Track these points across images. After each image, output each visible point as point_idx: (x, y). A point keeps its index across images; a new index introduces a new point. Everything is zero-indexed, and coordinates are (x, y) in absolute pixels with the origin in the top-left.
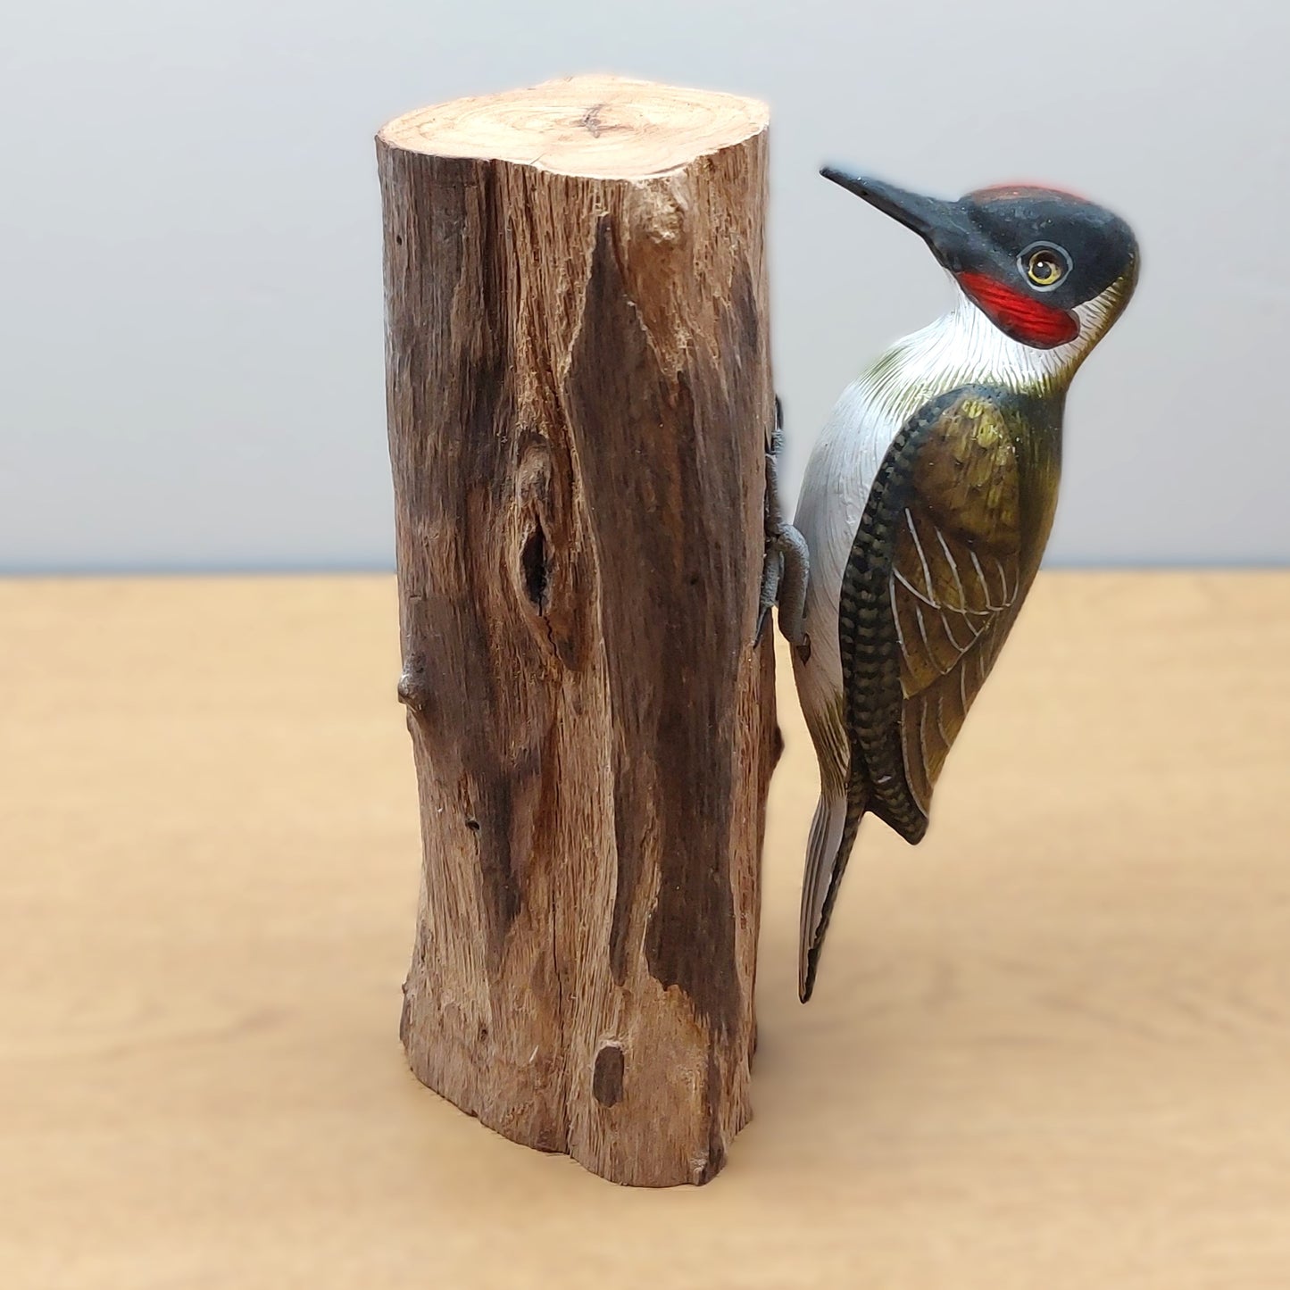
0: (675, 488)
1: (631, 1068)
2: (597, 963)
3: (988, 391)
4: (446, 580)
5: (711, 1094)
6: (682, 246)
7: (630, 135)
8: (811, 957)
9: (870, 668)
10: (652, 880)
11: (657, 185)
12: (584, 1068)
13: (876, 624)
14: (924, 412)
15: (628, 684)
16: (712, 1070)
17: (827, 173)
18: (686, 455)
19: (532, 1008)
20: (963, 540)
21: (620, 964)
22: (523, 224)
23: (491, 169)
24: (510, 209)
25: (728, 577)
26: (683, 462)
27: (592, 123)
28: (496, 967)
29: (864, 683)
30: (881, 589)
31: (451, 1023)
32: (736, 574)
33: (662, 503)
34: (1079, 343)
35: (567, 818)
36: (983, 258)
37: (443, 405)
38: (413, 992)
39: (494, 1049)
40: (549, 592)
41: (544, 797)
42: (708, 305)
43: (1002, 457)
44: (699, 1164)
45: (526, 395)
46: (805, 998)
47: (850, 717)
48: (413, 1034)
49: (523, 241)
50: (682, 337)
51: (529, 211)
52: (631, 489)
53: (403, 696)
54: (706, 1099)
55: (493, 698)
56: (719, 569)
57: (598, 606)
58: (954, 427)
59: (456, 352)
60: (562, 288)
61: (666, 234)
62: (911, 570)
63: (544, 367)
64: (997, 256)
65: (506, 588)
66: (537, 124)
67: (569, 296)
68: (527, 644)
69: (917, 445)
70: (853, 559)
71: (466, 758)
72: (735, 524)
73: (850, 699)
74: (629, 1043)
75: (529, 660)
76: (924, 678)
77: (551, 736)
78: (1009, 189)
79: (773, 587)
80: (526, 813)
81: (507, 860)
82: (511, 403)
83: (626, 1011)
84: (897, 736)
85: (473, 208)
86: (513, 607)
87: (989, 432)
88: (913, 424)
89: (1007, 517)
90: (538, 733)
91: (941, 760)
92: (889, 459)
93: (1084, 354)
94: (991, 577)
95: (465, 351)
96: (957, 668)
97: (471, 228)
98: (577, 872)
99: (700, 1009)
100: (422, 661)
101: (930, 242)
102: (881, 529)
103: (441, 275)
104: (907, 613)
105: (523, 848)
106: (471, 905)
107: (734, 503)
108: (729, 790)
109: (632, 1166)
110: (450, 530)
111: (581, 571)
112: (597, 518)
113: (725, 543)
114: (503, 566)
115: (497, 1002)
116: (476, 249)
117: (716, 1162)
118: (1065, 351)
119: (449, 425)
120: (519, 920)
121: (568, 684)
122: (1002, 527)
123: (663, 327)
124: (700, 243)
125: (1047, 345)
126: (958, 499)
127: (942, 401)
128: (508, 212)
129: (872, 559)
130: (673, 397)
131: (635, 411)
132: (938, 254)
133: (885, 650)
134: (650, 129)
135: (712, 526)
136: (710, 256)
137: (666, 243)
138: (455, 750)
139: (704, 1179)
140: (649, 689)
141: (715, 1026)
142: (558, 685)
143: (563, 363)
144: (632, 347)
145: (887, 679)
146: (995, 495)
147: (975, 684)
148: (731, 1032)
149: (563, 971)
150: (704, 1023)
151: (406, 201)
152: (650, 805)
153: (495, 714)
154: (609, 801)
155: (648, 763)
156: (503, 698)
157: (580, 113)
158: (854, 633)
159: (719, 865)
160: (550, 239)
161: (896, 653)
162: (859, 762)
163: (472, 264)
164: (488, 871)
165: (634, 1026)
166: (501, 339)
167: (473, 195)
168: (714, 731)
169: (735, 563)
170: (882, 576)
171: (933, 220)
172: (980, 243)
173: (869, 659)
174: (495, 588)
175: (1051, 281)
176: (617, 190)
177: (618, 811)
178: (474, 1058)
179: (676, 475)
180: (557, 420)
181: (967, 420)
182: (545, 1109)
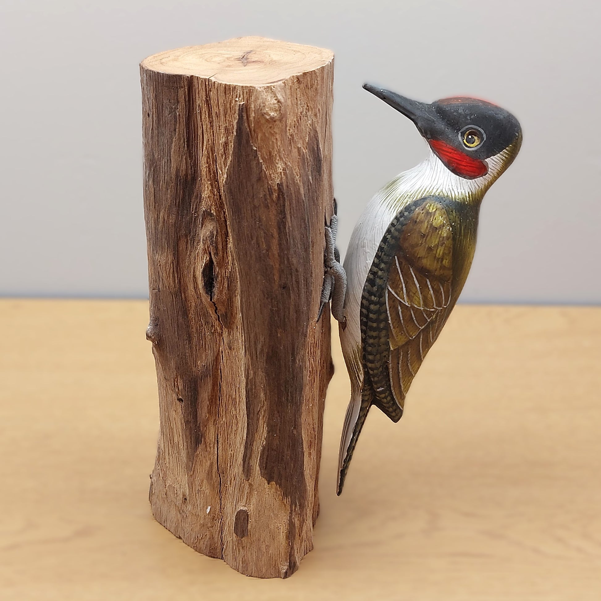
0: (275, 242)
1: (252, 520)
2: (237, 469)
3: (440, 199)
4: (169, 282)
5: (291, 535)
6: (281, 120)
7: (261, 65)
8: (343, 473)
9: (374, 334)
10: (263, 431)
11: (269, 89)
12: (230, 520)
13: (378, 312)
14: (408, 209)
15: (252, 336)
16: (291, 524)
17: (366, 87)
18: (281, 225)
19: (206, 489)
20: (423, 273)
21: (247, 471)
22: (205, 109)
23: (191, 80)
24: (200, 101)
25: (302, 286)
26: (279, 228)
27: (244, 60)
28: (190, 468)
29: (371, 341)
30: (381, 296)
31: (171, 494)
32: (307, 285)
33: (269, 249)
34: (488, 177)
35: (224, 399)
36: (442, 133)
37: (168, 197)
38: (155, 478)
39: (190, 507)
40: (215, 290)
41: (213, 389)
42: (295, 151)
43: (445, 232)
44: (284, 568)
45: (206, 194)
46: (339, 493)
47: (364, 358)
48: (154, 498)
49: (205, 116)
50: (280, 166)
51: (208, 102)
52: (254, 241)
53: (148, 337)
54: (288, 538)
55: (190, 338)
56: (298, 282)
57: (239, 297)
58: (422, 216)
59: (173, 171)
60: (223, 140)
61: (272, 114)
62: (396, 286)
63: (214, 179)
64: (448, 131)
65: (196, 288)
66: (217, 59)
67: (226, 144)
68: (206, 315)
69: (403, 225)
70: (368, 280)
71: (177, 368)
72: (307, 261)
73: (364, 349)
74: (251, 509)
75: (207, 323)
76: (401, 340)
77: (217, 359)
78: (457, 99)
79: (328, 293)
80: (205, 395)
81: (195, 417)
82: (199, 198)
83: (250, 493)
84: (387, 368)
85: (182, 100)
86: (199, 297)
87: (439, 220)
88: (401, 214)
89: (446, 262)
90: (211, 358)
91: (410, 382)
92: (389, 231)
93: (491, 183)
94: (437, 292)
95: (178, 171)
96: (418, 337)
97: (181, 110)
98: (229, 425)
99: (285, 495)
100: (157, 322)
101: (416, 124)
102: (383, 266)
103: (167, 133)
104: (394, 308)
105: (203, 413)
106: (179, 438)
107: (306, 250)
108: (301, 390)
109: (252, 567)
110: (170, 258)
111: (231, 280)
112: (238, 254)
113: (301, 270)
114: (194, 276)
115: (191, 485)
116: (183, 121)
117: (292, 568)
118: (480, 181)
119: (170, 206)
120: (201, 447)
121: (225, 335)
122: (443, 267)
123: (270, 160)
124: (291, 119)
125: (471, 177)
126: (421, 252)
127: (416, 203)
128: (198, 102)
129: (378, 281)
130: (275, 195)
131: (256, 203)
132: (420, 130)
133: (382, 325)
134: (272, 63)
135: (294, 261)
136: (297, 126)
137: (272, 118)
138: (173, 364)
139: (286, 575)
140: (262, 339)
141: (293, 503)
142: (221, 335)
143: (223, 178)
144: (255, 170)
145: (383, 340)
146: (440, 251)
147: (428, 345)
148: (302, 507)
149: (221, 472)
150: (288, 501)
151: (152, 95)
152: (262, 395)
153: (191, 348)
154: (244, 392)
155: (261, 374)
156: (195, 340)
157: (240, 54)
158: (367, 316)
159: (296, 425)
160: (218, 116)
161: (387, 327)
162: (368, 380)
163: (181, 127)
164: (187, 422)
165: (254, 500)
166: (195, 165)
167: (182, 93)
168: (294, 361)
169: (306, 280)
170: (382, 289)
171: (418, 113)
172: (441, 125)
173: (374, 329)
174: (191, 287)
175: (475, 145)
176: (249, 91)
177: (247, 397)
178: (180, 511)
179: (276, 235)
180: (220, 206)
181: (428, 213)
182: (212, 538)
